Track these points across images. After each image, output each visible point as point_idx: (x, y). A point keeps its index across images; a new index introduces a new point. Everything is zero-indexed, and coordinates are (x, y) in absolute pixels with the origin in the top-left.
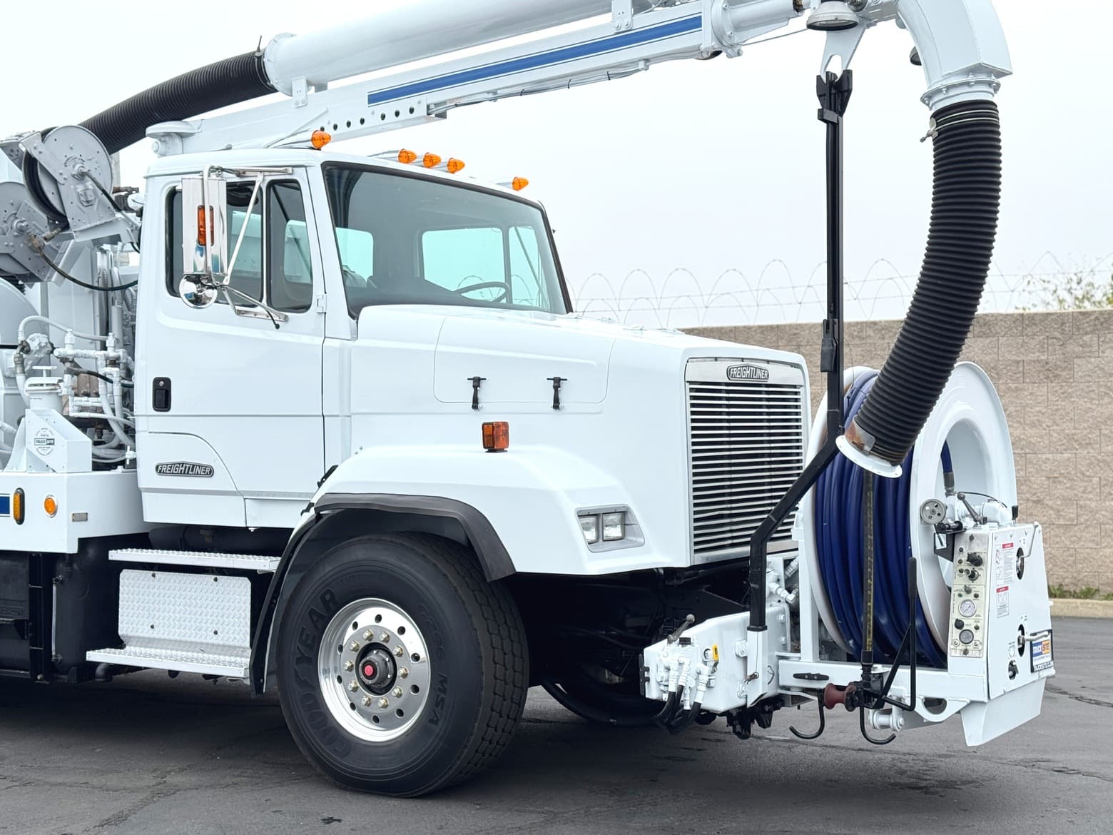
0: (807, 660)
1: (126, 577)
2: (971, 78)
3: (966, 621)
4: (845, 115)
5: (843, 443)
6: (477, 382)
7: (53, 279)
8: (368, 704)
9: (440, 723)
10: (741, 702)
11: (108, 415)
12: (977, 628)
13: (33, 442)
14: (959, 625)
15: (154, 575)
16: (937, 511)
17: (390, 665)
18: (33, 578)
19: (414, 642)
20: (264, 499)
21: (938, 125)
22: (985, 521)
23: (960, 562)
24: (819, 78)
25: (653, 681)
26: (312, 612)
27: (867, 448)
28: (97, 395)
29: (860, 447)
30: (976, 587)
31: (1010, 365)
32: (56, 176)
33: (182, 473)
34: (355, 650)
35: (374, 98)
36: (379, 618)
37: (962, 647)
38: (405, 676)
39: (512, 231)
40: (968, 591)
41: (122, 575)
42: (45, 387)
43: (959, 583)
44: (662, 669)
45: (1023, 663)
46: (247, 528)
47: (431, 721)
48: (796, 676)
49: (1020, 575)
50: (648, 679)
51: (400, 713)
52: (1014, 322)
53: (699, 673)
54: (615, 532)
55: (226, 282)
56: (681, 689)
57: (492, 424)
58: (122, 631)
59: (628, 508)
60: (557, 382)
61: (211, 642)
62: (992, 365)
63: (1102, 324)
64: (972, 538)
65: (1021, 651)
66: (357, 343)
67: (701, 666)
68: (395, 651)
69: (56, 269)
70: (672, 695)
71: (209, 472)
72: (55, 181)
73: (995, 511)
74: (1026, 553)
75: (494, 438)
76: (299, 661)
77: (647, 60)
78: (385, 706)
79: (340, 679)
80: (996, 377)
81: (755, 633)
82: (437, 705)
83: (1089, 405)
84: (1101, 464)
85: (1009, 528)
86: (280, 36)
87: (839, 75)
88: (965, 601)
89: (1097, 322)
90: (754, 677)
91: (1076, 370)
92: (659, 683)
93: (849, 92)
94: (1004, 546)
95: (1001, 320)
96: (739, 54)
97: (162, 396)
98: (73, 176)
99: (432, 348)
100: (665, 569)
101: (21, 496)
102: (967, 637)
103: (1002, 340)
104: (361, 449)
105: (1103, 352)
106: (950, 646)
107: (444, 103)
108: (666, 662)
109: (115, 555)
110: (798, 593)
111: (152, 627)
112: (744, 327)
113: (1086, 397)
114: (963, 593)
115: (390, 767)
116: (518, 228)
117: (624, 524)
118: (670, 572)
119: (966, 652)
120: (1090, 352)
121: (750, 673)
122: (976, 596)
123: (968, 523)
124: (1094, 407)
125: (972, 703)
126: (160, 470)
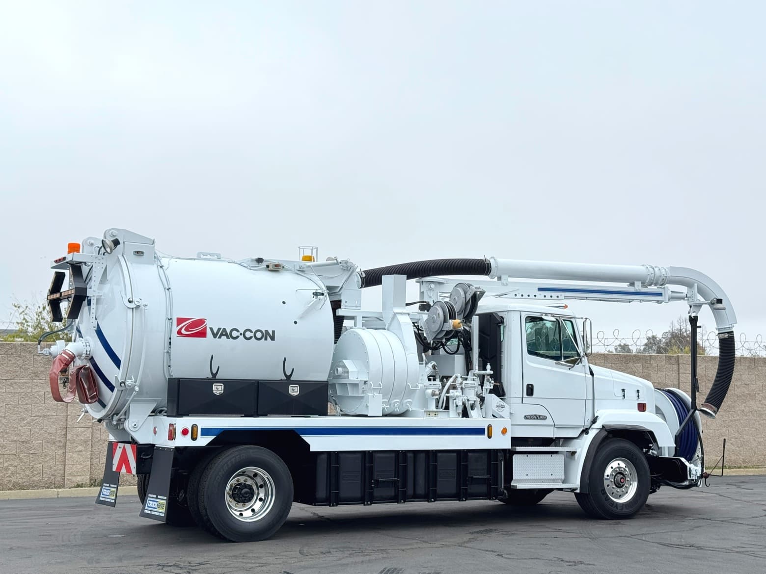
1: (515, 457)
15: (527, 456)
33: (535, 419)
35: (540, 289)
41: (513, 457)
61: (550, 478)
71: (545, 418)
97: (530, 390)
111: (527, 476)
126: (526, 417)
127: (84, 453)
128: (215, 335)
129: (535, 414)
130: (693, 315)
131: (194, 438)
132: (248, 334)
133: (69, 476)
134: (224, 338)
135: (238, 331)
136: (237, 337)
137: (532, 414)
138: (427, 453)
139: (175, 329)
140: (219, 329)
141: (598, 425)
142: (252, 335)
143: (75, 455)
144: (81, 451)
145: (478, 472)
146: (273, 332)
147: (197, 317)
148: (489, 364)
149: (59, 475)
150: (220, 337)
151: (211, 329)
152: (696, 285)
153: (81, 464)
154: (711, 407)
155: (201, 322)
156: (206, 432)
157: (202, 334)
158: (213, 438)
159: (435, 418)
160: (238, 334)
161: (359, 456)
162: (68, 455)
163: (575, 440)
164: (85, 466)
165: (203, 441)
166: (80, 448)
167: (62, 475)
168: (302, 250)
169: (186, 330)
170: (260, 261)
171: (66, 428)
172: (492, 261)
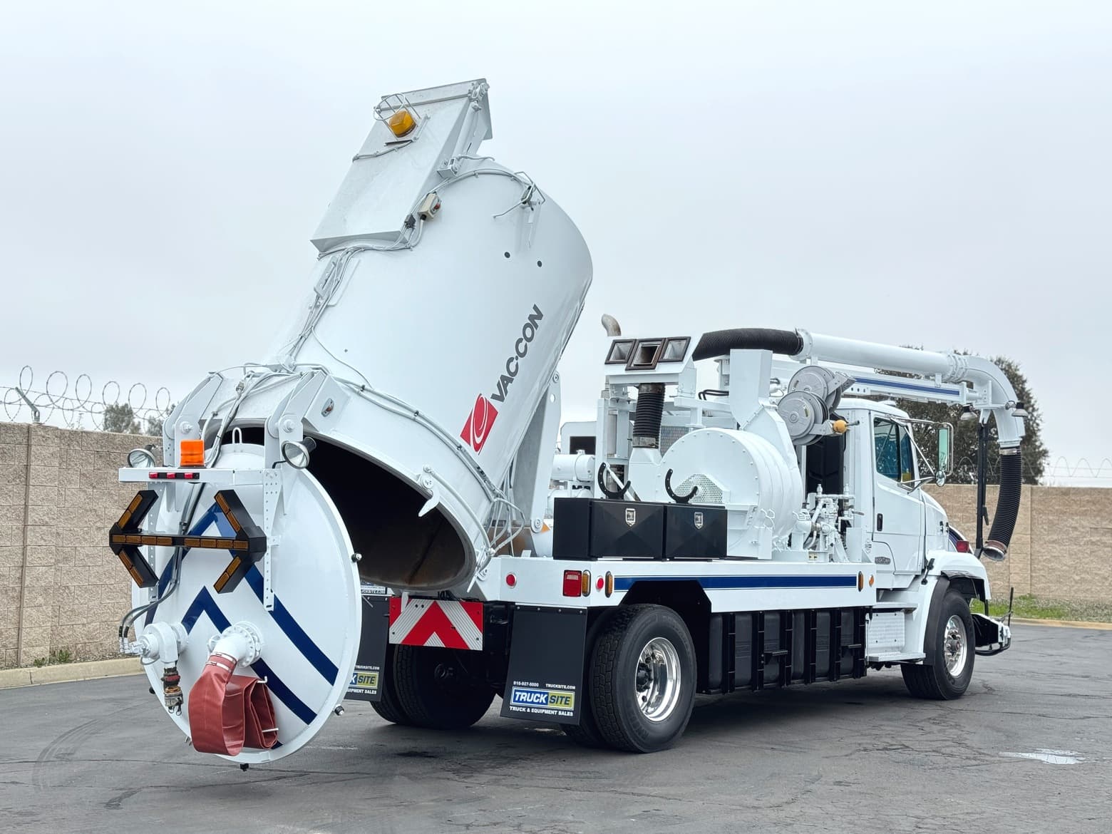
33: (881, 563)
71: (890, 562)
127: (44, 607)
129: (881, 556)
133: (26, 647)
141: (936, 571)
143: (34, 612)
144: (40, 606)
148: (820, 485)
149: (11, 645)
152: (990, 381)
153: (40, 626)
154: (1001, 546)
156: (620, 583)
158: (625, 593)
161: (749, 618)
162: (27, 612)
163: (905, 592)
164: (45, 630)
165: (607, 599)
166: (40, 600)
167: (14, 645)
171: (22, 566)
172: (802, 335)
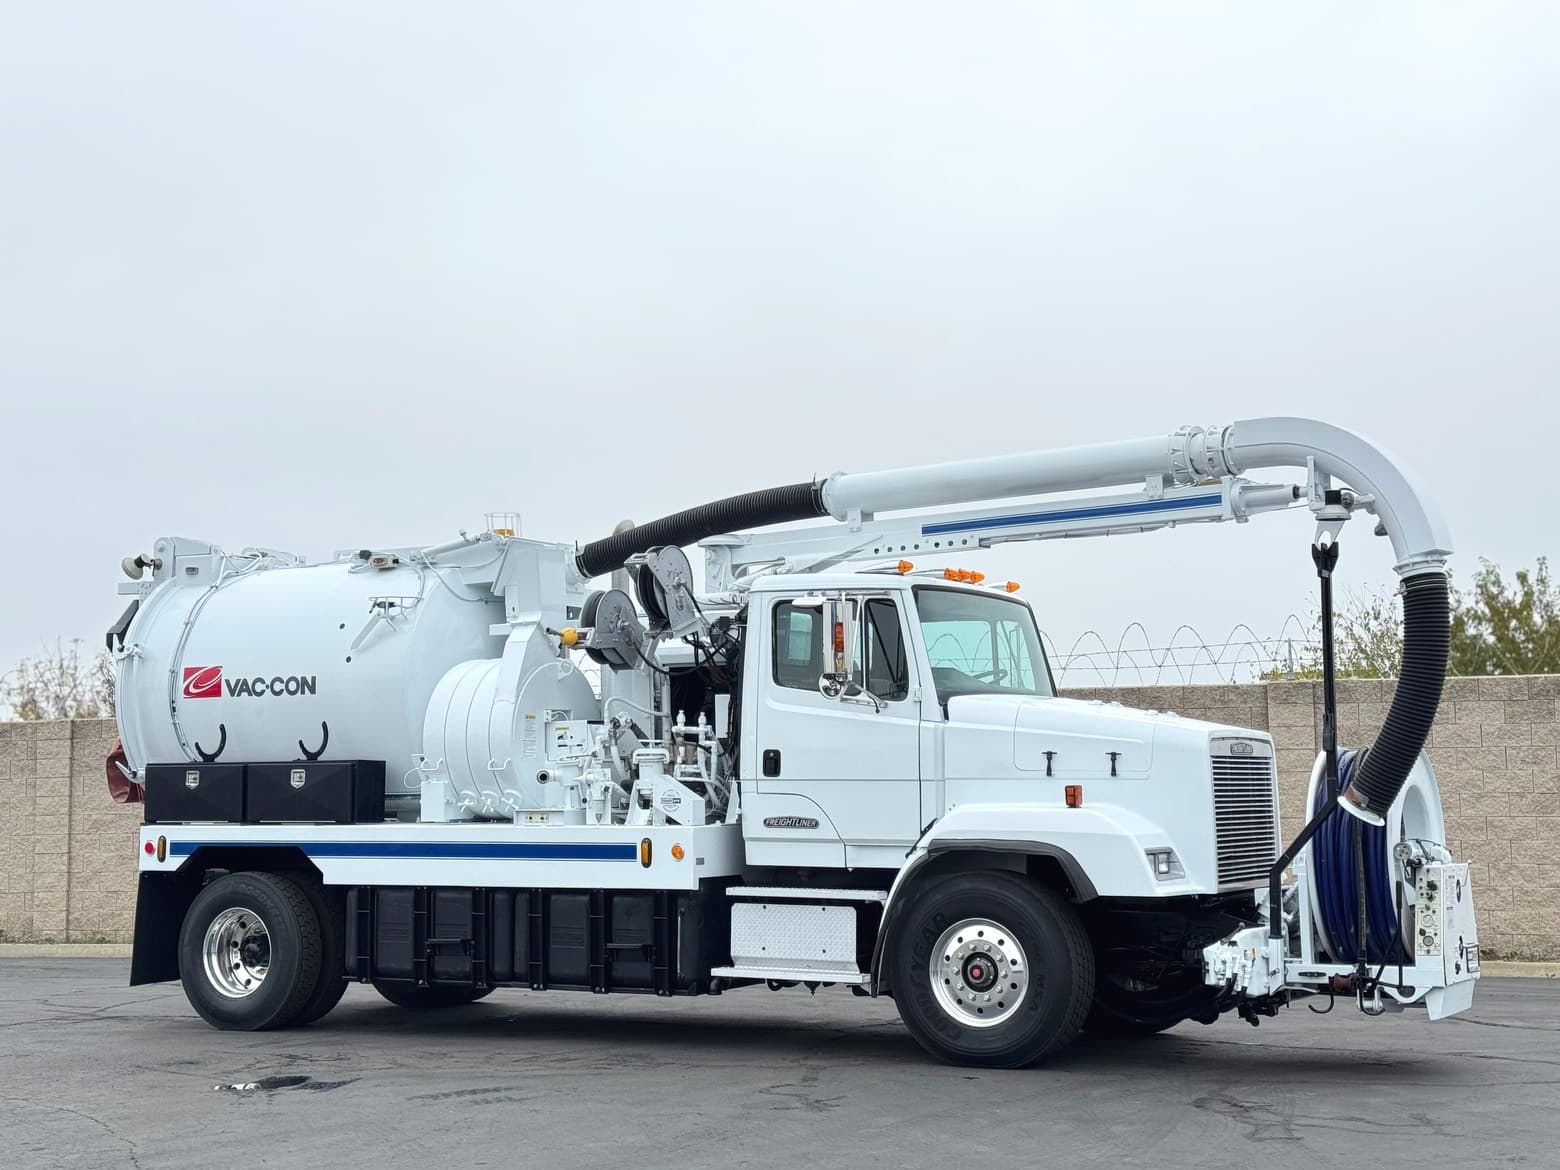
0: (1307, 962)
1: (737, 909)
2: (1429, 558)
3: (1427, 930)
4: (1333, 573)
5: (1343, 801)
6: (1049, 755)
7: (642, 667)
8: (974, 999)
9: (1039, 1010)
10: (1265, 991)
11: (705, 779)
12: (1436, 934)
13: (660, 801)
14: (1422, 932)
15: (765, 907)
16: (1406, 850)
17: (992, 969)
18: (657, 911)
19: (1011, 950)
20: (862, 845)
21: (1407, 587)
22: (1433, 859)
23: (1421, 888)
24: (1314, 546)
25: (1212, 972)
26: (925, 930)
27: (1363, 805)
28: (696, 762)
29: (1358, 805)
30: (1433, 905)
31: (1371, 731)
32: (665, 588)
33: (789, 826)
34: (962, 958)
35: (927, 530)
36: (981, 934)
37: (1426, 948)
38: (1006, 976)
39: (999, 626)
40: (1428, 908)
41: (733, 908)
42: (651, 757)
43: (1421, 903)
44: (1220, 963)
45: (1463, 963)
46: (845, 869)
47: (1031, 1009)
48: (1301, 974)
49: (1459, 900)
50: (1208, 971)
51: (1001, 1004)
52: (1374, 689)
53: (1244, 966)
54: (1163, 868)
55: (850, 677)
56: (1235, 976)
57: (1073, 787)
58: (734, 953)
59: (1171, 849)
60: (1114, 756)
61: (819, 958)
62: (1353, 730)
63: (1457, 692)
64: (1428, 870)
65: (1461, 955)
66: (950, 724)
67: (1243, 961)
68: (997, 958)
69: (643, 657)
70: (1228, 980)
71: (814, 824)
72: (663, 591)
73: (1440, 852)
74: (1462, 883)
75: (1073, 797)
76: (914, 968)
77: (1174, 521)
78: (989, 1000)
79: (947, 982)
80: (1358, 742)
81: (1274, 941)
82: (1036, 996)
83: (1447, 770)
84: (1462, 828)
85: (1451, 865)
86: (835, 475)
87: (1329, 546)
88: (1425, 916)
89: (1452, 690)
90: (1274, 972)
91: (1435, 736)
92: (1216, 973)
93: (1336, 556)
94: (1450, 877)
95: (1361, 686)
96: (1246, 521)
97: (772, 764)
98: (674, 586)
99: (1011, 729)
100: (1200, 895)
101: (648, 843)
102: (1428, 941)
103: (1362, 706)
104: (954, 805)
105: (1459, 719)
106: (1416, 947)
107: (988, 539)
108: (1223, 957)
109: (731, 891)
110: (1297, 912)
111: (764, 949)
112: (1105, 689)
113: (1444, 763)
114: (1424, 910)
115: (997, 1045)
116: (1005, 623)
117: (1169, 862)
118: (1203, 897)
119: (1428, 951)
120: (1447, 719)
121: (1271, 970)
122: (1434, 912)
123: (1424, 861)
124: (1452, 772)
125: (1434, 988)
126: (767, 823)
128: (232, 693)
129: (788, 815)
130: (1326, 540)
131: (162, 859)
132: (278, 686)
134: (245, 694)
135: (263, 682)
136: (263, 692)
137: (781, 815)
138: (532, 893)
139: (182, 686)
140: (238, 681)
142: (283, 686)
145: (631, 935)
146: (314, 679)
147: (211, 666)
150: (239, 695)
151: (228, 682)
155: (215, 671)
156: (177, 848)
157: (215, 692)
158: (185, 859)
159: (543, 826)
160: (263, 687)
165: (174, 863)
168: (489, 518)
169: (196, 687)
170: (365, 555)
